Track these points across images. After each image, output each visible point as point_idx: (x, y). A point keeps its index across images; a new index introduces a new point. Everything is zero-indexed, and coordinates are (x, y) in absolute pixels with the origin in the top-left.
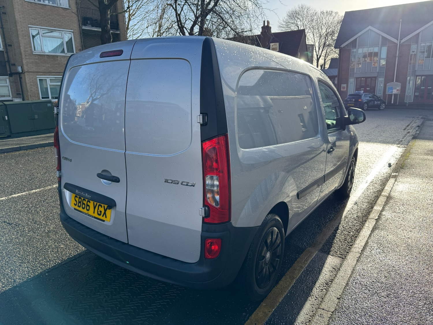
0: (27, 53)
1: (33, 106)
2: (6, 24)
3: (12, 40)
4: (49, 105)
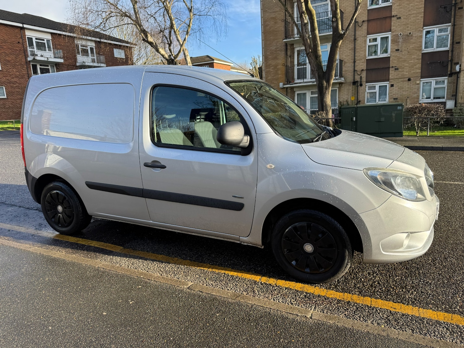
1: (381, 109)
2: (460, 19)
3: (461, 36)
4: (399, 108)
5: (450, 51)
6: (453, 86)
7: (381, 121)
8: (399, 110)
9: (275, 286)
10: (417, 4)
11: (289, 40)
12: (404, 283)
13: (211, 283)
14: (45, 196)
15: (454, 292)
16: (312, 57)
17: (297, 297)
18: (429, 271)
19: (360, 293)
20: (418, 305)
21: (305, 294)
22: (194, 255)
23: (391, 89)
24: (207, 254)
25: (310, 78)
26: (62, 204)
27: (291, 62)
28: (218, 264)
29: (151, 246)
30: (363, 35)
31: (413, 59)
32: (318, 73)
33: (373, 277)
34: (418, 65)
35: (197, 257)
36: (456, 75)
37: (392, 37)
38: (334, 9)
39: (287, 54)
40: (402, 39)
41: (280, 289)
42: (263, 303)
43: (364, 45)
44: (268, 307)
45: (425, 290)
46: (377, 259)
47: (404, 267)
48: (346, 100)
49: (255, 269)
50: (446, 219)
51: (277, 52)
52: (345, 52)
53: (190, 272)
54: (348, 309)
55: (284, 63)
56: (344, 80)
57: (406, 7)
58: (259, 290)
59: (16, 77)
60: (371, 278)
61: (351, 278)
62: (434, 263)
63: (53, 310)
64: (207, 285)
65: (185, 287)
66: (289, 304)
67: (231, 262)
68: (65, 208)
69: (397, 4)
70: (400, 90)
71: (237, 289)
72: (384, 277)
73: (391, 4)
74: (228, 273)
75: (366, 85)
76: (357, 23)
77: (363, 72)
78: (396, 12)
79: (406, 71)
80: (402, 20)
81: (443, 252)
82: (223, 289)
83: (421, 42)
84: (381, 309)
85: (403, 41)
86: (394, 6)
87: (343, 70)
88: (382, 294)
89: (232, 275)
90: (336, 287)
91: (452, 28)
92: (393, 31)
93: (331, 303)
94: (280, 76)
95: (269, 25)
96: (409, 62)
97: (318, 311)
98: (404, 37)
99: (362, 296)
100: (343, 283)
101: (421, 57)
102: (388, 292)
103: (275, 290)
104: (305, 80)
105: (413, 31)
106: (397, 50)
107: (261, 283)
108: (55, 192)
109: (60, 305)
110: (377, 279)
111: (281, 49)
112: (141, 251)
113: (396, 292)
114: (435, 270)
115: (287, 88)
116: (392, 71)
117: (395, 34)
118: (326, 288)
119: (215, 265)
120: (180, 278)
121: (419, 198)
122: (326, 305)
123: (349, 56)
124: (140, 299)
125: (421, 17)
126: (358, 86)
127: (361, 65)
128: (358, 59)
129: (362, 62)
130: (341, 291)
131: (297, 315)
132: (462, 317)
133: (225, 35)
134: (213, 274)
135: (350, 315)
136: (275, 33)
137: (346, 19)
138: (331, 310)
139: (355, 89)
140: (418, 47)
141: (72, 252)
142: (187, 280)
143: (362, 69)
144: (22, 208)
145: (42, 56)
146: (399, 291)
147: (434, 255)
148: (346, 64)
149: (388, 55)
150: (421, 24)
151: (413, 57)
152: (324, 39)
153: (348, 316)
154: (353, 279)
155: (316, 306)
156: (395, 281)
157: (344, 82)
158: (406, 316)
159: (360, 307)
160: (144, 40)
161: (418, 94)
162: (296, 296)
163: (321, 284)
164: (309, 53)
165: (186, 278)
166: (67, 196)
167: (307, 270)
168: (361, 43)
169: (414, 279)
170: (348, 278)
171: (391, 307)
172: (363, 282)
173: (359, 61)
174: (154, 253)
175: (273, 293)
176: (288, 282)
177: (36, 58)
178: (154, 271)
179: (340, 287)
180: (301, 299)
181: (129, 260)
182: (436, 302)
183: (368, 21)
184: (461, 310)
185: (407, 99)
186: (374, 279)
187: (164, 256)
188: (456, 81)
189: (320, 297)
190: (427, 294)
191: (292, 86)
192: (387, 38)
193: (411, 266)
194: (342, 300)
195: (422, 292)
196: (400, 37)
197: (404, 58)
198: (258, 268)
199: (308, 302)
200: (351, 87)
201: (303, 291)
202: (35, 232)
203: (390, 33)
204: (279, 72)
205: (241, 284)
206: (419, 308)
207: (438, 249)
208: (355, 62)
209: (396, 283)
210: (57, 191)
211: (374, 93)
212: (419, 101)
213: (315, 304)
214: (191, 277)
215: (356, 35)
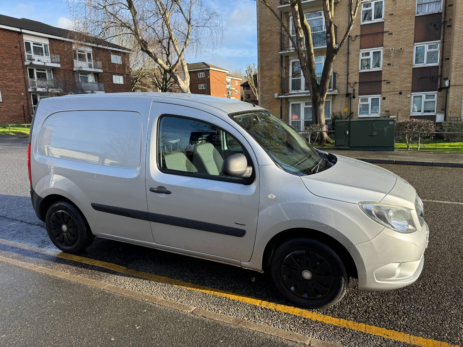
0: (458, 65)
1: (374, 124)
2: (449, 37)
3: (450, 53)
4: (391, 123)
5: (439, 67)
6: (443, 100)
7: (373, 136)
8: (391, 125)
9: (274, 311)
10: (408, 21)
11: (284, 52)
12: (396, 309)
13: (214, 307)
14: (50, 215)
15: (442, 319)
16: (306, 70)
17: (296, 323)
18: (419, 297)
19: (356, 319)
20: (409, 332)
21: (303, 319)
22: (195, 277)
23: (383, 102)
24: (208, 276)
25: (304, 89)
26: (66, 224)
27: (286, 73)
28: (219, 287)
29: (153, 267)
30: (356, 49)
31: (404, 74)
32: (312, 86)
33: (367, 302)
34: (409, 79)
35: (198, 279)
36: (445, 90)
37: (384, 52)
38: (329, 25)
39: (282, 66)
40: (394, 54)
41: (280, 314)
42: (263, 330)
43: (357, 59)
44: (269, 333)
45: (416, 316)
46: (371, 287)
47: (396, 292)
48: (339, 112)
49: (255, 294)
50: (436, 241)
51: (273, 63)
52: (339, 65)
53: (192, 295)
54: (344, 336)
55: (279, 74)
56: (337, 92)
57: (398, 23)
58: (259, 315)
59: (13, 81)
60: (365, 304)
61: (346, 303)
62: (424, 288)
63: (62, 336)
64: (209, 310)
65: (189, 311)
66: (288, 330)
67: (231, 286)
68: (70, 228)
69: (389, 20)
70: (391, 103)
71: (238, 314)
72: (377, 302)
73: (383, 21)
74: (229, 297)
75: (359, 97)
76: (350, 37)
77: (356, 84)
78: (388, 28)
79: (398, 85)
80: (393, 36)
81: (432, 276)
82: (225, 314)
83: (412, 57)
84: (375, 335)
85: (394, 56)
86: (386, 22)
87: (336, 82)
88: (376, 320)
89: (233, 299)
90: (332, 312)
91: (442, 45)
92: (385, 46)
93: (328, 329)
94: (275, 86)
95: (265, 37)
96: (401, 76)
97: (315, 337)
98: (396, 52)
99: (357, 322)
100: (339, 309)
101: (412, 72)
102: (381, 318)
103: (275, 315)
104: (300, 91)
105: (404, 46)
106: (389, 64)
107: (261, 308)
108: (60, 211)
109: (69, 330)
110: (371, 304)
111: (276, 60)
112: (144, 272)
113: (388, 319)
114: (425, 295)
115: (282, 98)
116: (384, 84)
117: (387, 49)
118: (323, 313)
119: (216, 288)
120: (183, 302)
121: (411, 230)
122: (323, 332)
123: (342, 69)
124: (146, 324)
125: (412, 33)
126: (351, 98)
127: (354, 78)
128: (351, 72)
129: (355, 75)
130: (338, 317)
131: (297, 342)
132: (450, 344)
133: (221, 45)
134: (215, 299)
135: (346, 341)
136: (271, 45)
137: (340, 33)
138: (328, 337)
139: (348, 101)
140: (409, 62)
141: (77, 272)
142: (190, 304)
143: (355, 82)
144: (23, 223)
145: (39, 61)
146: (392, 317)
147: (424, 280)
148: (339, 77)
149: (380, 69)
150: (412, 40)
151: (404, 71)
152: (318, 52)
153: (344, 343)
154: (348, 304)
155: (313, 332)
156: (388, 306)
157: (337, 94)
158: (398, 343)
159: (355, 333)
160: (142, 49)
161: (409, 107)
162: (294, 321)
163: (318, 309)
164: (304, 67)
165: (189, 302)
166: (72, 216)
167: (305, 295)
168: (354, 56)
169: (406, 304)
170: (343, 303)
171: (384, 334)
172: (358, 308)
173: (352, 74)
174: (157, 275)
175: (273, 319)
176: (286, 307)
177: (33, 63)
178: (157, 293)
179: (336, 312)
180: (300, 325)
181: (133, 282)
182: (426, 329)
183: (361, 36)
184: (449, 337)
185: (398, 112)
186: (368, 305)
187: (166, 278)
188: (445, 95)
189: (318, 323)
190: (418, 320)
191: (286, 96)
192: (379, 52)
193: (402, 291)
194: (338, 326)
195: (413, 319)
196: (392, 52)
197: (395, 72)
198: (258, 292)
199: (306, 328)
200: (344, 98)
201: (301, 316)
202: (38, 250)
203: (382, 48)
204: (274, 83)
205: (242, 309)
206: (410, 335)
207: (428, 273)
208: (348, 75)
209: (388, 309)
210: (62, 211)
211: (366, 105)
212: (409, 114)
213: (313, 330)
214: (193, 301)
215: (349, 49)
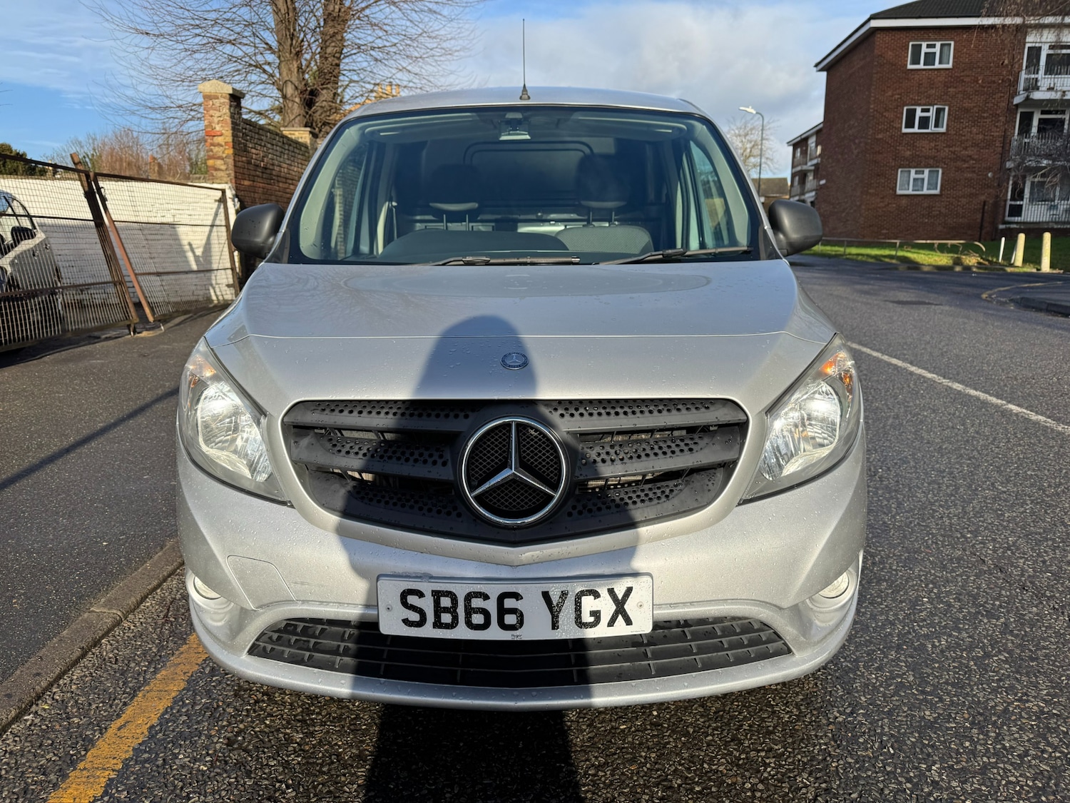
145: (1050, 89)
177: (1031, 97)
